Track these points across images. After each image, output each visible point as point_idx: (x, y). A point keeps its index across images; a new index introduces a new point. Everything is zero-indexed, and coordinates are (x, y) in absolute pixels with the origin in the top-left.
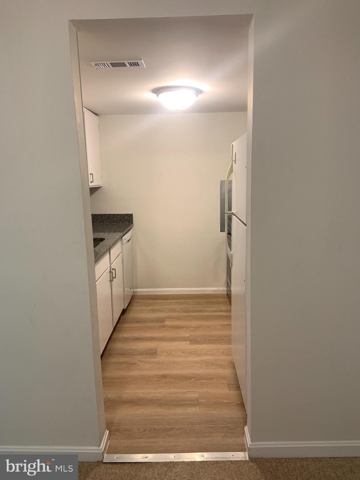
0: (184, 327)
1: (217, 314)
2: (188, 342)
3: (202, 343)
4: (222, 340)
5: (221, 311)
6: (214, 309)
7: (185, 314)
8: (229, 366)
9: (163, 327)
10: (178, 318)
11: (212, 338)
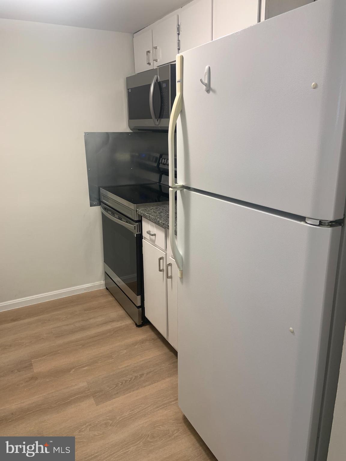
0: (71, 369)
1: (109, 327)
2: (92, 401)
3: (115, 394)
4: (142, 375)
5: (113, 321)
6: (100, 319)
7: (60, 341)
8: (178, 430)
9: (34, 378)
10: (54, 353)
11: (125, 379)
